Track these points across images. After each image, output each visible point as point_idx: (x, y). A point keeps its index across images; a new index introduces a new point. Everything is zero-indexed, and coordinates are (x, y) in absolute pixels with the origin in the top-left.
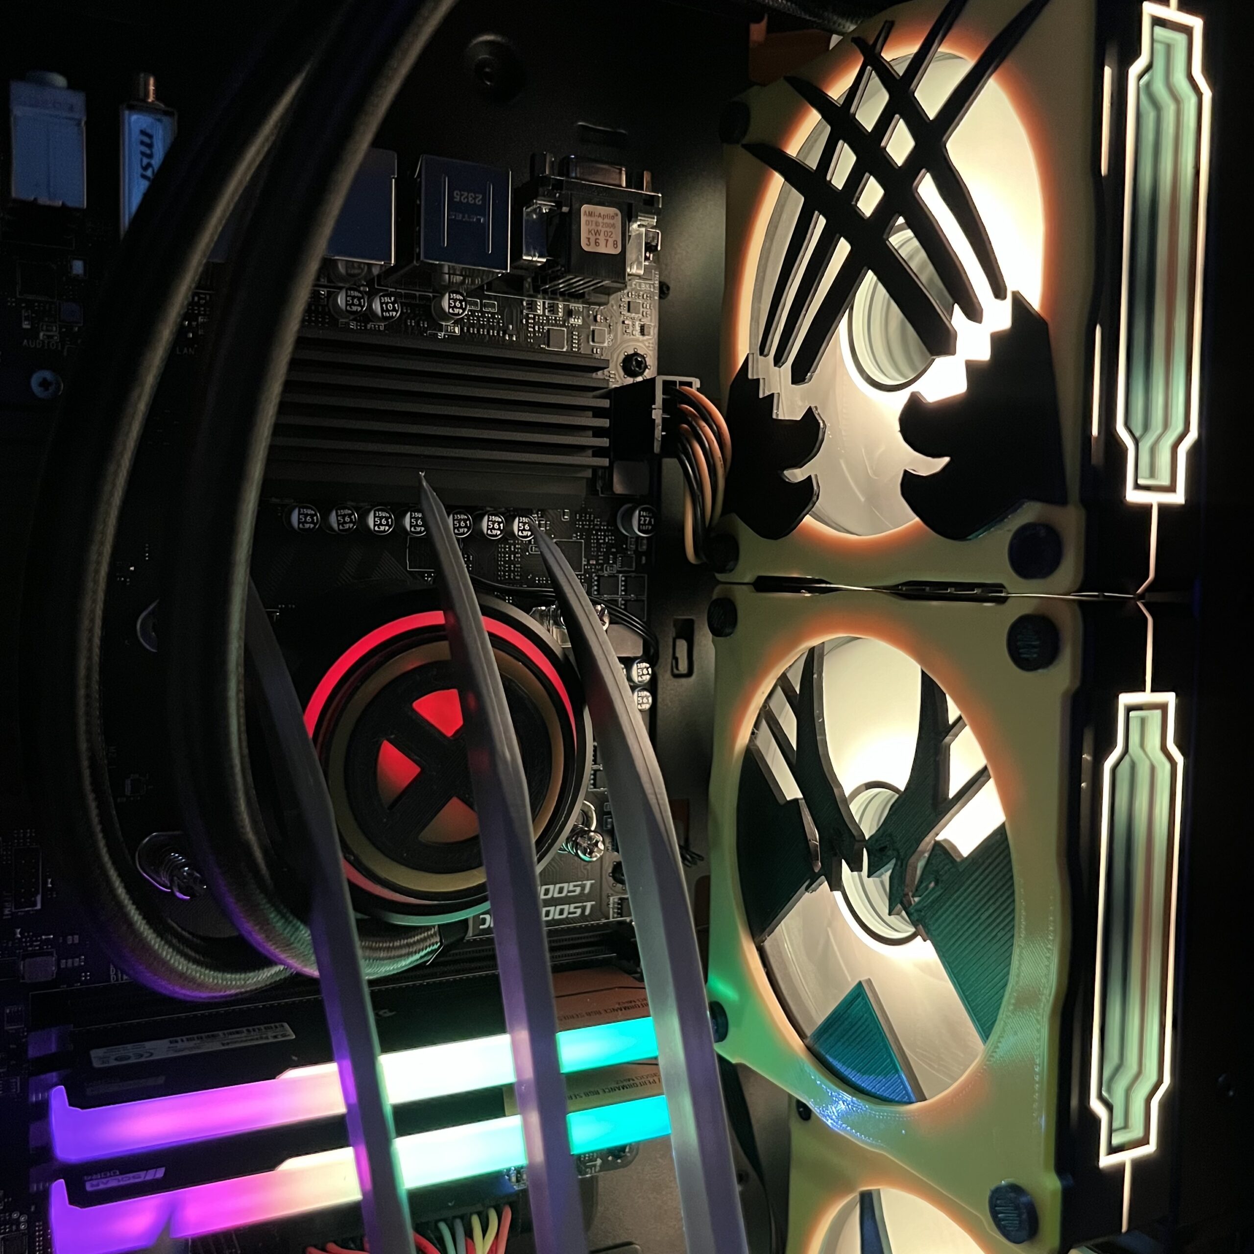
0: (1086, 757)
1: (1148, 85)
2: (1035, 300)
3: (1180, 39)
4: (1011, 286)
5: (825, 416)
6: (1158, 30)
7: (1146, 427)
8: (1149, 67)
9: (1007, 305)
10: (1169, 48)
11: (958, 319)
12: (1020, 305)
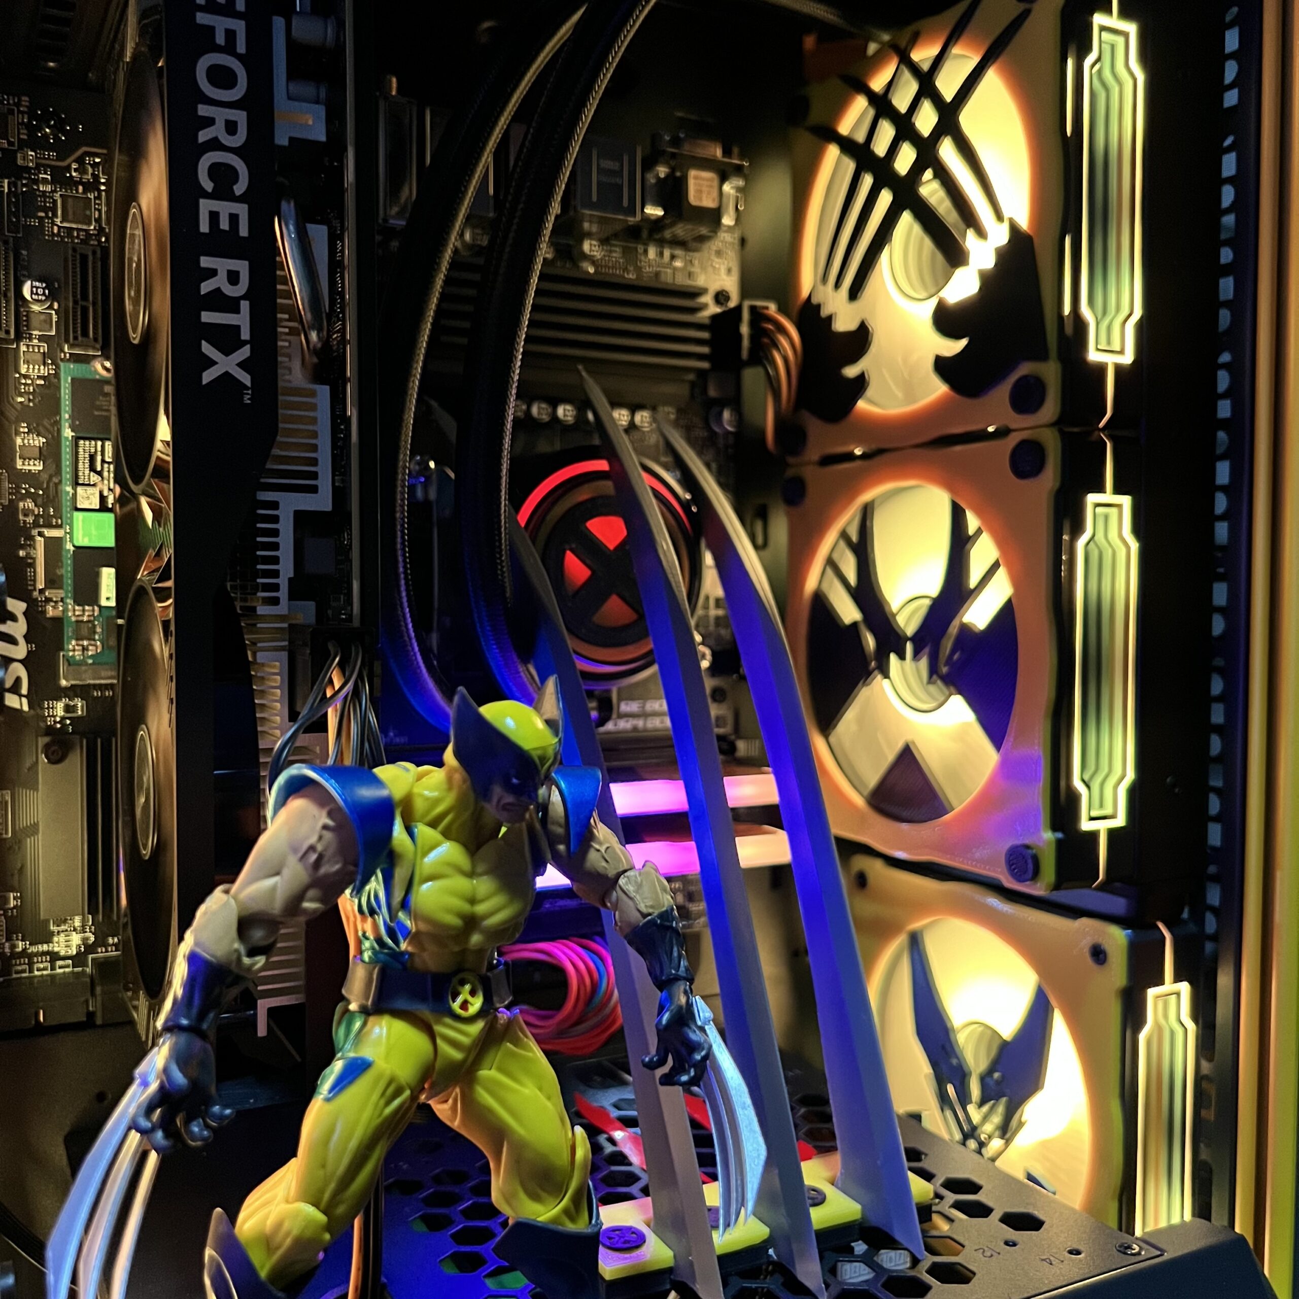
0: (1066, 537)
1: (1100, 71)
2: (1024, 223)
3: (1120, 40)
4: (1007, 214)
5: (872, 325)
6: (1104, 34)
7: (1105, 312)
8: (1099, 60)
9: (1005, 227)
10: (1113, 47)
11: (971, 241)
12: (1014, 229)
